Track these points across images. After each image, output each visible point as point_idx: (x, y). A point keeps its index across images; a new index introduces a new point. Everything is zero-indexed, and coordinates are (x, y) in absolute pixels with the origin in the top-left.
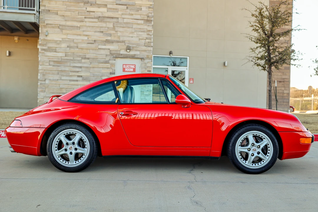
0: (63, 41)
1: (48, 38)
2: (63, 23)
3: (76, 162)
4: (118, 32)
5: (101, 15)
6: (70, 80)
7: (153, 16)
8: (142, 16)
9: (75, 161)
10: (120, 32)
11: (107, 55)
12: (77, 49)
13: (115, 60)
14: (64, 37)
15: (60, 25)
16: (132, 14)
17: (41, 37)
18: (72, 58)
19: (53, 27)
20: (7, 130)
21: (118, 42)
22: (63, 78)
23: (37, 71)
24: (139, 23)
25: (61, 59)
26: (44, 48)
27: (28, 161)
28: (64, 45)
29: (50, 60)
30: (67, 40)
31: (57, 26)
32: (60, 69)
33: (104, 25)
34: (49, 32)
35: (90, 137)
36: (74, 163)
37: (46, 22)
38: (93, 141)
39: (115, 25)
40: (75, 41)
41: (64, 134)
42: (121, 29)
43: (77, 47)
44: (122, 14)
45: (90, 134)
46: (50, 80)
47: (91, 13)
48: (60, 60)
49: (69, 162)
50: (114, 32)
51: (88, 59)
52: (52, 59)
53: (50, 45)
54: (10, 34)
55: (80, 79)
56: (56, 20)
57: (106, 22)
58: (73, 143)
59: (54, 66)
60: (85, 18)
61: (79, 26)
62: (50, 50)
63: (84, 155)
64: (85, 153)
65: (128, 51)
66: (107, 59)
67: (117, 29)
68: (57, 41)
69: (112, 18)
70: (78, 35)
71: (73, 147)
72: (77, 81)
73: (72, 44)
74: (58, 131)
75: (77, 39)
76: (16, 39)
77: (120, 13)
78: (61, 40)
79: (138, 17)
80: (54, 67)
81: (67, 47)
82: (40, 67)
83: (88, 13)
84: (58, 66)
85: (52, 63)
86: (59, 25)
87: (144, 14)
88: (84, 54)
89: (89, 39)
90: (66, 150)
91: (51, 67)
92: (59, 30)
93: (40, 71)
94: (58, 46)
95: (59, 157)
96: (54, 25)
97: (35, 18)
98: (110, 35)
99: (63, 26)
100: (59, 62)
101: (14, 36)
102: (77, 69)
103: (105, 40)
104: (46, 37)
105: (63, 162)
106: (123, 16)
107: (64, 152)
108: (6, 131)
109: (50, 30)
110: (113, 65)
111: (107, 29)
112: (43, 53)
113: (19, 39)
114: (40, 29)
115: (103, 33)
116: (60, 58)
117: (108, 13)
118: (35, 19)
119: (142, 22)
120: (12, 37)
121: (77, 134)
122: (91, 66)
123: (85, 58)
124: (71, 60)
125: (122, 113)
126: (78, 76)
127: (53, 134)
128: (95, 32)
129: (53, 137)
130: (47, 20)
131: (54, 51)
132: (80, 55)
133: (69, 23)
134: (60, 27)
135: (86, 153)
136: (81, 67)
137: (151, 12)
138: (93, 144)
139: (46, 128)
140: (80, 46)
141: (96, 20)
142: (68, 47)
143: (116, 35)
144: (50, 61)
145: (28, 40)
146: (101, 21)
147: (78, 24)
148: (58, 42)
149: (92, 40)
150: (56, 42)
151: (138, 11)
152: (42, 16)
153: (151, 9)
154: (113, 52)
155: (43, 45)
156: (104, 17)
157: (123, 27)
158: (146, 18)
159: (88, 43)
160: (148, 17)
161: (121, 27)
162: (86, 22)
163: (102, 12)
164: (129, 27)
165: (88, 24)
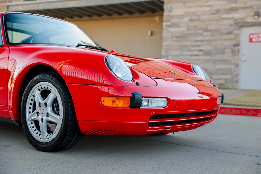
0: (186, 14)
1: (172, 14)
6: (192, 55)
11: (231, 25)
12: (199, 22)
13: (240, 30)
14: (187, 10)
17: (166, 13)
18: (193, 32)
19: (177, 2)
21: (244, 8)
22: (185, 53)
23: (161, 47)
26: (169, 24)
28: (186, 19)
29: (173, 35)
30: (189, 13)
32: (182, 44)
34: (172, 7)
40: (197, 13)
43: (199, 20)
46: (173, 56)
48: (182, 35)
51: (210, 31)
52: (175, 34)
53: (174, 20)
55: (201, 53)
59: (176, 41)
62: (173, 25)
65: (256, 17)
66: (231, 29)
70: (200, 7)
72: (198, 55)
73: (194, 17)
75: (199, 11)
76: (157, 18)
78: (183, 14)
82: (164, 44)
84: (180, 41)
85: (174, 39)
88: (206, 26)
89: (212, 9)
91: (174, 42)
92: (182, 4)
93: (164, 47)
94: (180, 21)
98: (235, 1)
100: (181, 37)
101: (155, 16)
102: (198, 43)
103: (230, 8)
104: (170, 13)
109: (174, 5)
110: (238, 36)
112: (167, 29)
113: (159, 19)
122: (213, 38)
123: (207, 31)
124: (192, 34)
126: (200, 51)
131: (177, 26)
132: (202, 28)
134: (183, 1)
136: (202, 41)
140: (202, 18)
142: (190, 20)
144: (172, 37)
148: (181, 17)
149: (215, 10)
150: (179, 17)
154: (237, 21)
155: (167, 21)
159: (210, 14)
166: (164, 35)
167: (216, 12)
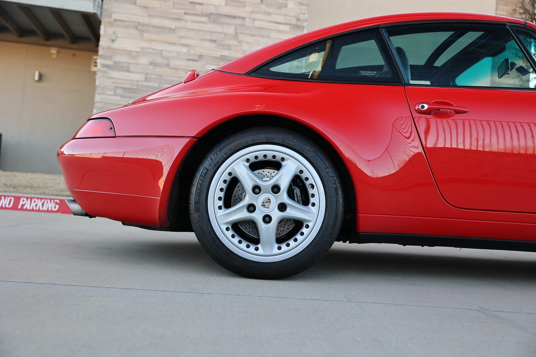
0: (143, 52)
1: (115, 45)
2: (145, 20)
3: (279, 248)
4: (243, 43)
5: (214, 11)
7: (307, 19)
8: (288, 18)
9: (276, 246)
10: (247, 43)
12: (168, 70)
14: (146, 45)
15: (139, 24)
16: (270, 14)
17: (103, 42)
18: (157, 85)
19: (126, 27)
20: (62, 150)
23: (91, 105)
24: (280, 29)
25: (138, 85)
26: (107, 62)
28: (144, 60)
30: (150, 51)
31: (133, 24)
33: (217, 28)
34: (118, 35)
35: (327, 170)
36: (276, 251)
37: (114, 16)
38: (335, 184)
39: (239, 31)
40: (165, 54)
41: (248, 160)
42: (249, 39)
43: (168, 65)
44: (253, 12)
45: (327, 164)
47: (197, 7)
48: (135, 87)
49: (259, 246)
50: (236, 43)
52: (121, 83)
53: (119, 58)
54: (43, 42)
56: (132, 14)
57: (222, 24)
58: (276, 189)
59: (123, 97)
60: (185, 13)
61: (173, 27)
62: (117, 67)
63: (307, 226)
64: (310, 221)
67: (241, 37)
68: (132, 52)
69: (234, 17)
70: (170, 43)
71: (275, 200)
73: (159, 60)
74: (230, 149)
75: (168, 52)
76: (54, 51)
77: (248, 9)
78: (139, 50)
79: (281, 19)
81: (148, 63)
82: (98, 98)
83: (191, 5)
84: (131, 97)
85: (119, 92)
86: (136, 24)
87: (292, 14)
89: (192, 52)
90: (251, 208)
91: (118, 98)
92: (136, 32)
93: (97, 105)
94: (132, 61)
95: (227, 229)
96: (127, 23)
97: (94, 5)
98: (229, 47)
99: (143, 25)
100: (133, 91)
101: (50, 46)
103: (219, 56)
104: (113, 43)
105: (241, 246)
106: (255, 16)
107: (244, 215)
108: (62, 153)
109: (120, 31)
111: (223, 35)
112: (105, 72)
113: (58, 52)
114: (102, 27)
115: (218, 42)
116: (136, 83)
117: (227, 7)
118: (94, 7)
119: (287, 28)
120: (48, 48)
121: (287, 160)
125: (423, 107)
127: (212, 156)
128: (202, 40)
129: (213, 165)
130: (116, 12)
131: (125, 69)
133: (155, 22)
134: (140, 27)
135: (314, 220)
137: (304, 12)
138: (337, 194)
139: (193, 137)
140: (173, 63)
141: (205, 19)
142: (151, 63)
143: (240, 48)
144: (116, 87)
145: (74, 55)
146: (214, 22)
147: (173, 24)
148: (134, 54)
149: (196, 55)
150: (129, 53)
151: (280, 8)
152: (108, 4)
153: (303, 7)
155: (105, 57)
156: (219, 15)
157: (253, 35)
158: (294, 22)
159: (188, 60)
160: (298, 20)
161: (248, 34)
162: (186, 21)
163: (216, 6)
164: (262, 36)
165: (190, 25)
166: (97, 83)
167: (197, 58)
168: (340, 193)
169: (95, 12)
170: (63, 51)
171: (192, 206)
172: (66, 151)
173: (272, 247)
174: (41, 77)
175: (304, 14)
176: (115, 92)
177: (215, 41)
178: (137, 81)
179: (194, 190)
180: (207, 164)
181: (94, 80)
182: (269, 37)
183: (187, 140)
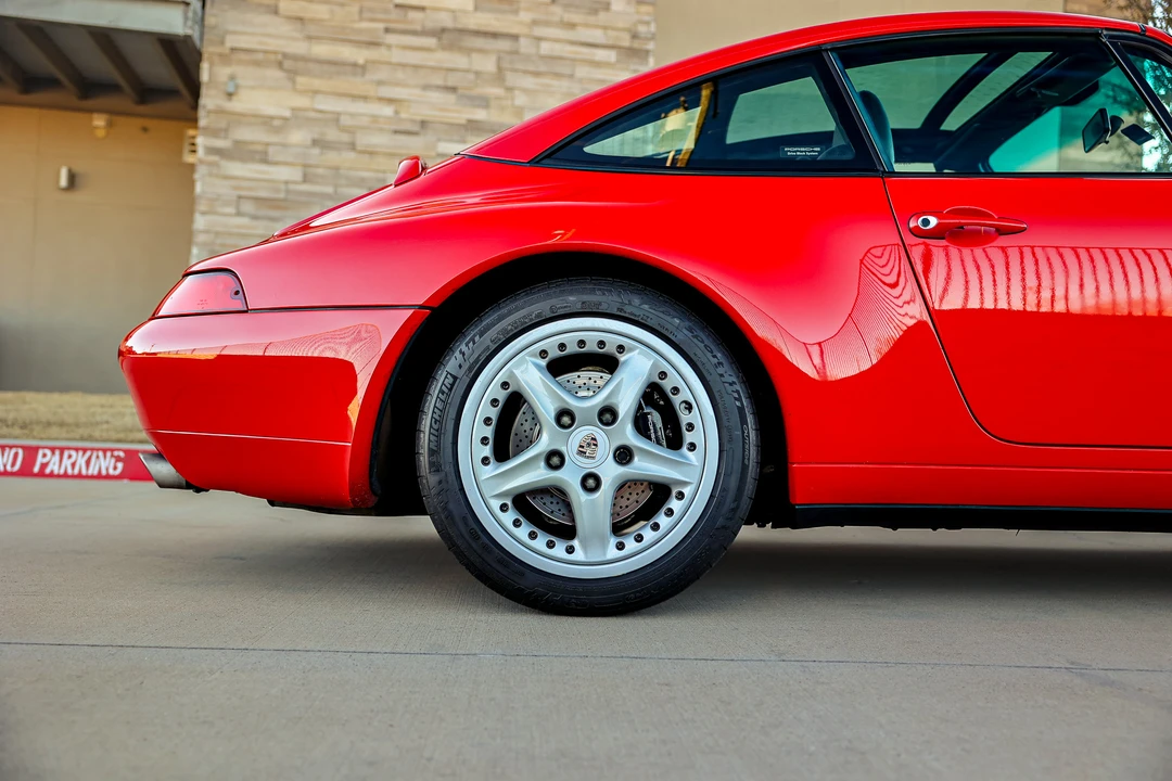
0: (297, 118)
1: (236, 105)
2: (300, 48)
3: (620, 546)
4: (517, 92)
5: (449, 24)
7: (654, 34)
8: (610, 33)
9: (613, 541)
10: (525, 91)
12: (352, 155)
14: (301, 101)
15: (285, 56)
16: (572, 26)
17: (208, 100)
18: (329, 190)
19: (257, 64)
20: (129, 344)
23: (187, 237)
24: (597, 58)
25: (288, 191)
26: (220, 143)
27: (241, 559)
29: (243, 193)
30: (312, 114)
31: (272, 57)
33: (460, 61)
34: (240, 81)
35: (721, 370)
36: (613, 553)
37: (231, 41)
38: (739, 399)
39: (505, 65)
40: (345, 121)
41: (543, 354)
42: (529, 82)
44: (535, 23)
45: (719, 355)
47: (412, 15)
48: (282, 196)
49: (576, 543)
50: (500, 92)
52: (250, 189)
53: (245, 134)
54: (75, 101)
56: (269, 35)
57: (469, 51)
58: (608, 415)
59: (255, 217)
60: (387, 30)
61: (361, 61)
62: (241, 152)
63: (681, 496)
64: (685, 484)
67: (511, 79)
68: (272, 118)
69: (495, 35)
70: (355, 97)
71: (606, 443)
73: (332, 134)
74: (504, 331)
75: (352, 115)
76: (99, 121)
77: (525, 16)
78: (287, 114)
79: (597, 35)
80: (255, 223)
81: (309, 142)
82: (200, 222)
83: (398, 11)
84: (273, 220)
85: (248, 207)
86: (280, 57)
87: (620, 25)
88: (381, 175)
89: (403, 115)
90: (555, 459)
91: (244, 221)
92: (279, 74)
93: (200, 238)
94: (274, 139)
95: (504, 508)
96: (260, 56)
97: (186, 18)
98: (484, 102)
99: (296, 58)
101: (91, 111)
103: (464, 122)
104: (230, 100)
105: (535, 544)
106: (539, 31)
107: (539, 475)
108: (130, 351)
109: (245, 74)
111: (471, 76)
112: (210, 164)
113: (110, 125)
114: (205, 67)
115: (460, 91)
116: (283, 187)
117: (479, 15)
118: (185, 23)
119: (611, 56)
120: (86, 115)
121: (631, 350)
124: (324, 195)
125: (926, 222)
127: (463, 347)
128: (426, 87)
129: (466, 366)
130: (235, 33)
131: (257, 157)
132: (363, 180)
133: (322, 50)
134: (288, 64)
135: (695, 481)
137: (647, 18)
138: (743, 421)
139: (421, 307)
140: (364, 140)
141: (431, 42)
142: (315, 143)
143: (509, 102)
144: (240, 197)
145: (145, 129)
146: (450, 47)
147: (360, 55)
148: (276, 123)
149: (413, 121)
150: (266, 121)
151: (595, 12)
152: (215, 16)
153: (644, 9)
155: (214, 132)
156: (463, 31)
157: (537, 74)
158: (626, 41)
159: (396, 132)
160: (635, 36)
161: (526, 72)
162: (389, 47)
163: (453, 11)
164: (558, 75)
165: (397, 56)
166: (198, 188)
167: (416, 128)
168: (750, 419)
169: (189, 32)
170: (121, 120)
171: (424, 460)
172: (139, 345)
173: (604, 546)
174: (72, 178)
175: (647, 23)
176: (238, 207)
177: (453, 89)
178: (286, 183)
179: (426, 423)
180: (453, 364)
181: (192, 183)
182: (571, 76)
183: (409, 313)
